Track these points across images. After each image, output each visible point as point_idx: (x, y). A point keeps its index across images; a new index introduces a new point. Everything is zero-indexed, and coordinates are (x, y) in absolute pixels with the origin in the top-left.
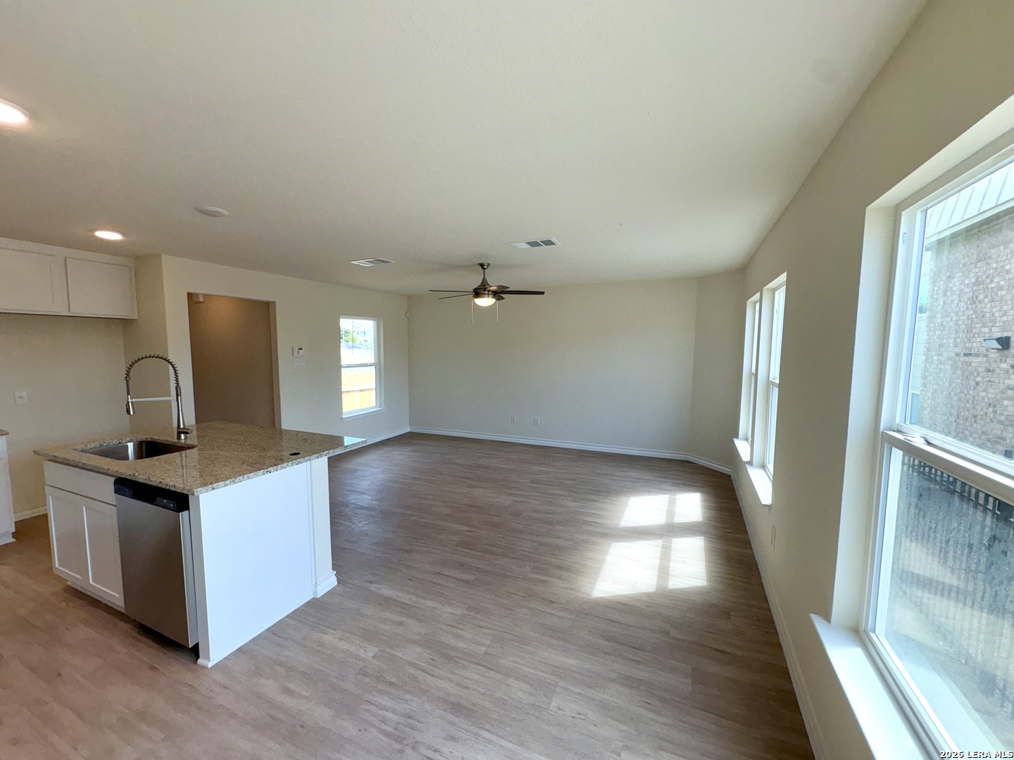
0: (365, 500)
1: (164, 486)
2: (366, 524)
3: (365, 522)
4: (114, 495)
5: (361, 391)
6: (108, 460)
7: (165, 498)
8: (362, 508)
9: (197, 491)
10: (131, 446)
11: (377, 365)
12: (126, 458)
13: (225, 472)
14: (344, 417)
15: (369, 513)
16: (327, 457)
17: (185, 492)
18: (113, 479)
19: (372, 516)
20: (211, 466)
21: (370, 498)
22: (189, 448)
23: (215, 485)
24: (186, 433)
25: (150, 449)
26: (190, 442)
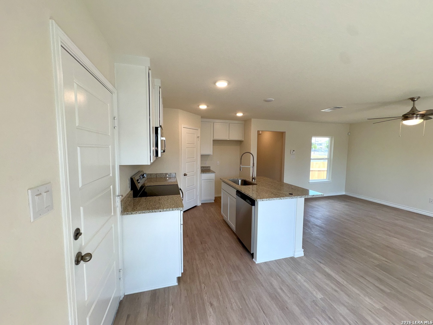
0: (319, 222)
1: (249, 196)
2: (319, 234)
3: (318, 233)
4: (236, 195)
5: (318, 171)
6: (235, 184)
7: (249, 200)
8: (317, 225)
9: (258, 200)
10: (240, 180)
11: (329, 159)
12: (239, 185)
13: (266, 195)
14: (310, 182)
15: (320, 229)
16: (304, 198)
17: (255, 200)
18: (236, 190)
19: (322, 231)
20: (262, 192)
21: (321, 222)
22: (255, 184)
23: (263, 199)
24: (254, 179)
25: (245, 183)
26: (255, 182)
